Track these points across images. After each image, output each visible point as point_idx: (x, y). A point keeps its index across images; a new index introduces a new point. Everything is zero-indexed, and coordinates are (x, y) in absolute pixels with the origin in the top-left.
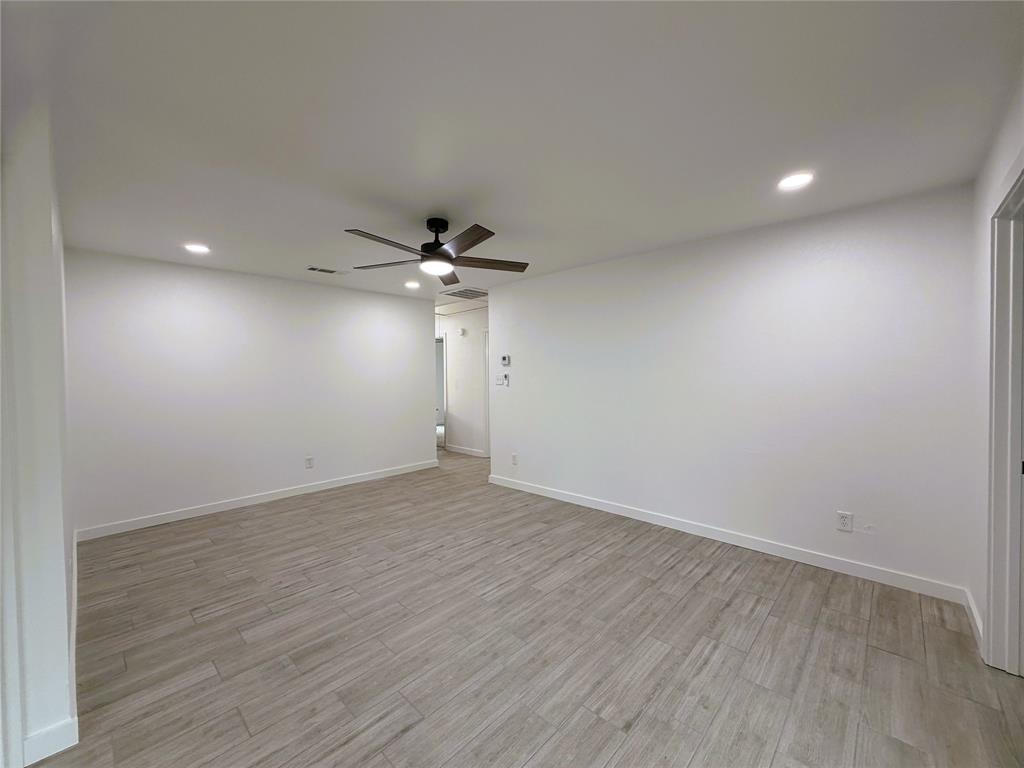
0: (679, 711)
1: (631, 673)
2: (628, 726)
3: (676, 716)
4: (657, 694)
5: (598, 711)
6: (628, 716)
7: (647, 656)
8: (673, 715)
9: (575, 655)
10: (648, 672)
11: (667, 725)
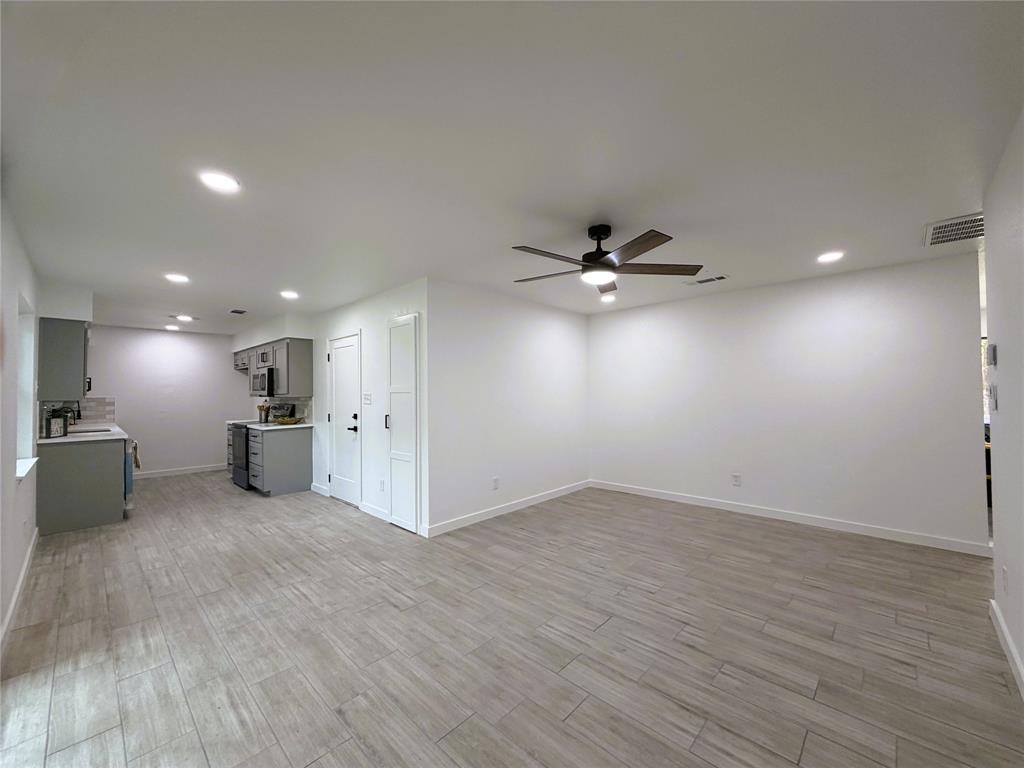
0: (333, 760)
1: (400, 730)
2: (340, 712)
3: (329, 756)
4: (363, 747)
5: (365, 695)
6: (350, 715)
7: (421, 755)
8: (332, 752)
9: (440, 688)
10: (396, 748)
11: (325, 743)
